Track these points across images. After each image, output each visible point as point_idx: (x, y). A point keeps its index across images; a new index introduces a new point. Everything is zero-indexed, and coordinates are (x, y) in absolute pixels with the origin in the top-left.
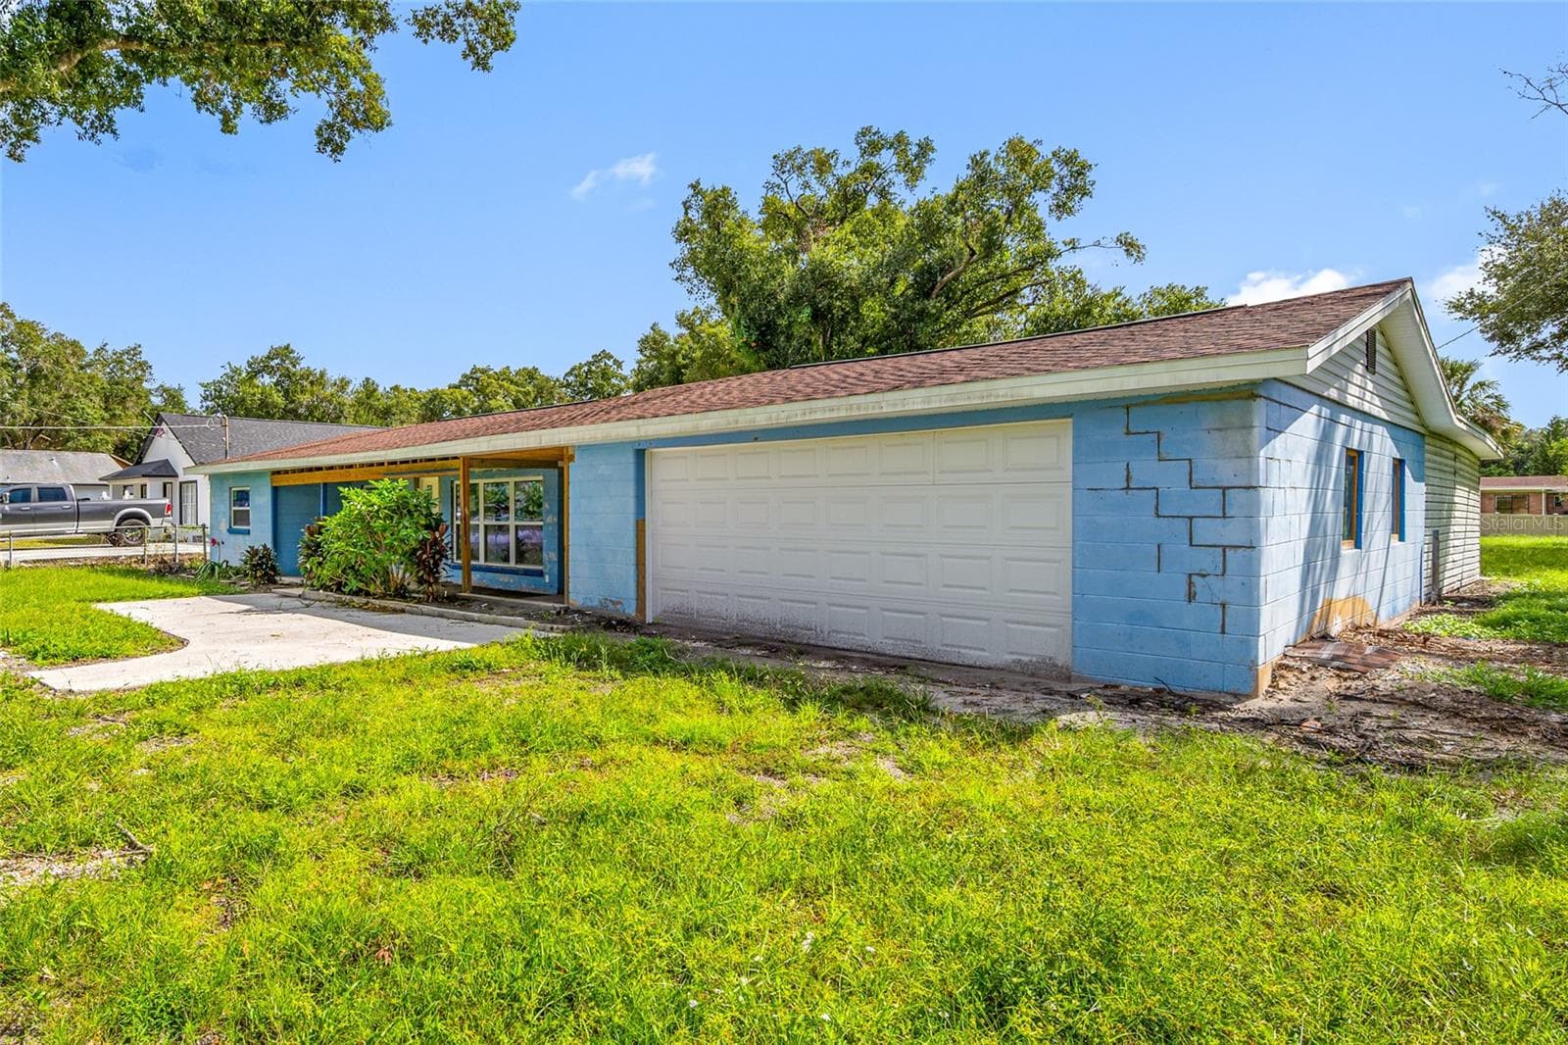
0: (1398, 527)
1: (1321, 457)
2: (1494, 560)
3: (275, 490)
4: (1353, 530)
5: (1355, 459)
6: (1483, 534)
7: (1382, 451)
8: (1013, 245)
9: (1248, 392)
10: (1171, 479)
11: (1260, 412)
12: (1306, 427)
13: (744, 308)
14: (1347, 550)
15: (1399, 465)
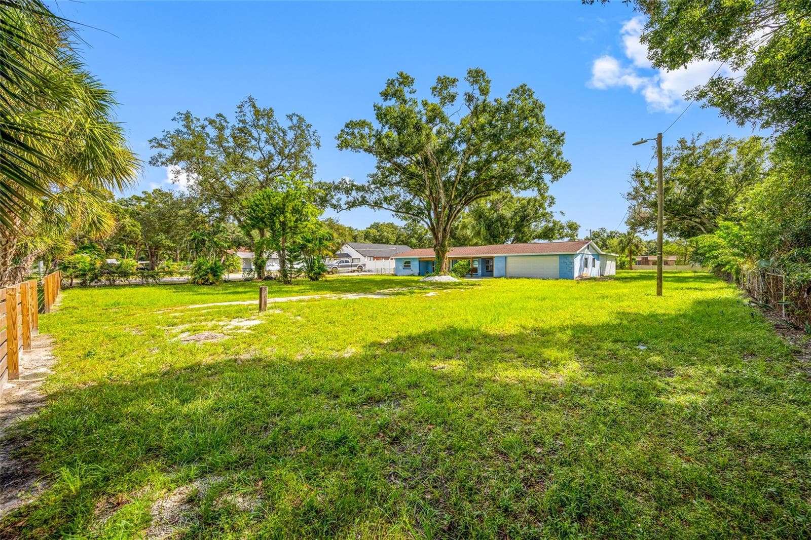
0: (594, 266)
1: (581, 259)
2: (617, 273)
3: (419, 261)
4: (586, 265)
5: (586, 259)
6: (616, 269)
7: (590, 258)
8: (541, 211)
9: (573, 254)
10: (567, 261)
11: (574, 256)
12: (579, 257)
13: (485, 222)
14: (585, 269)
15: (594, 259)
